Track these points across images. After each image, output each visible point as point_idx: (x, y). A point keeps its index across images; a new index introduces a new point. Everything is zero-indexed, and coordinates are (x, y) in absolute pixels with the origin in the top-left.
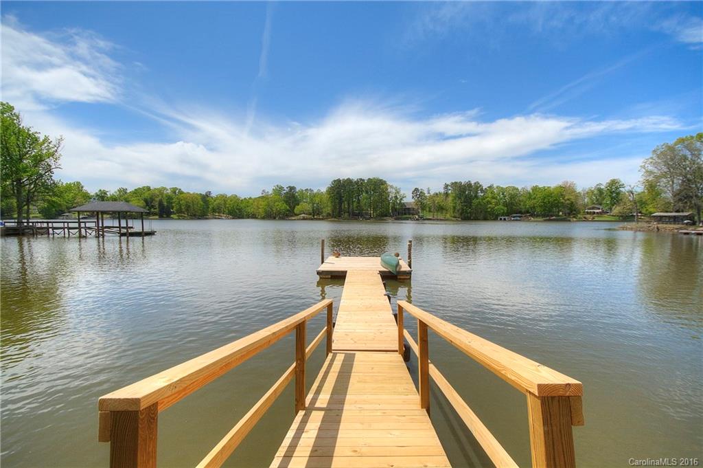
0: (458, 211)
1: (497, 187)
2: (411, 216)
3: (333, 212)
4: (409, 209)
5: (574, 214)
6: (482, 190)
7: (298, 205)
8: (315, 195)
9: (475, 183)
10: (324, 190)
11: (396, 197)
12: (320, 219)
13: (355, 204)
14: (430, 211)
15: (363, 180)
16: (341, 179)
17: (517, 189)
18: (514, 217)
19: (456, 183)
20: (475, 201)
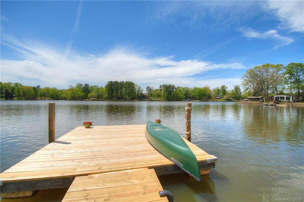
0: (166, 97)
1: (181, 87)
2: (146, 99)
3: (108, 97)
4: (144, 96)
5: (210, 99)
6: (175, 88)
7: (90, 93)
8: (99, 89)
9: (172, 85)
10: (104, 86)
11: (139, 91)
12: (101, 100)
13: (119, 93)
14: (154, 97)
15: (124, 82)
16: (112, 81)
17: (189, 88)
18: (188, 100)
19: (165, 85)
20: (173, 93)
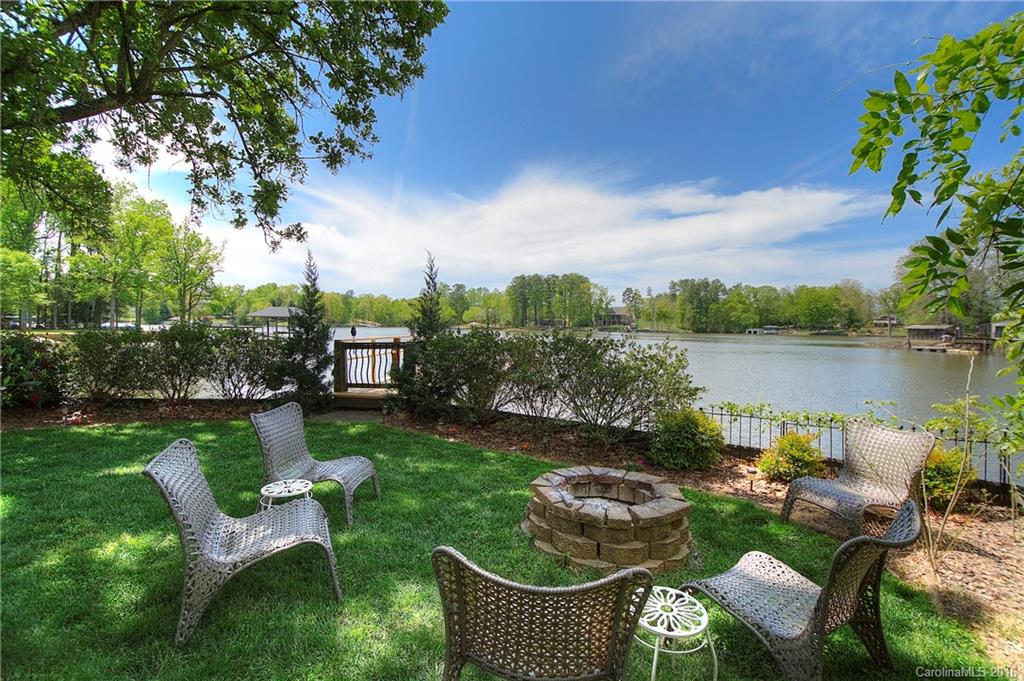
0: (689, 320)
1: (747, 287)
2: (622, 327)
3: (514, 319)
4: (619, 316)
5: (856, 326)
6: (725, 292)
7: (468, 309)
8: (490, 297)
9: (714, 282)
10: (503, 289)
11: (601, 300)
13: (545, 308)
14: (647, 320)
15: (557, 277)
16: (526, 275)
17: (775, 290)
18: (766, 329)
19: (687, 281)
20: (713, 307)
